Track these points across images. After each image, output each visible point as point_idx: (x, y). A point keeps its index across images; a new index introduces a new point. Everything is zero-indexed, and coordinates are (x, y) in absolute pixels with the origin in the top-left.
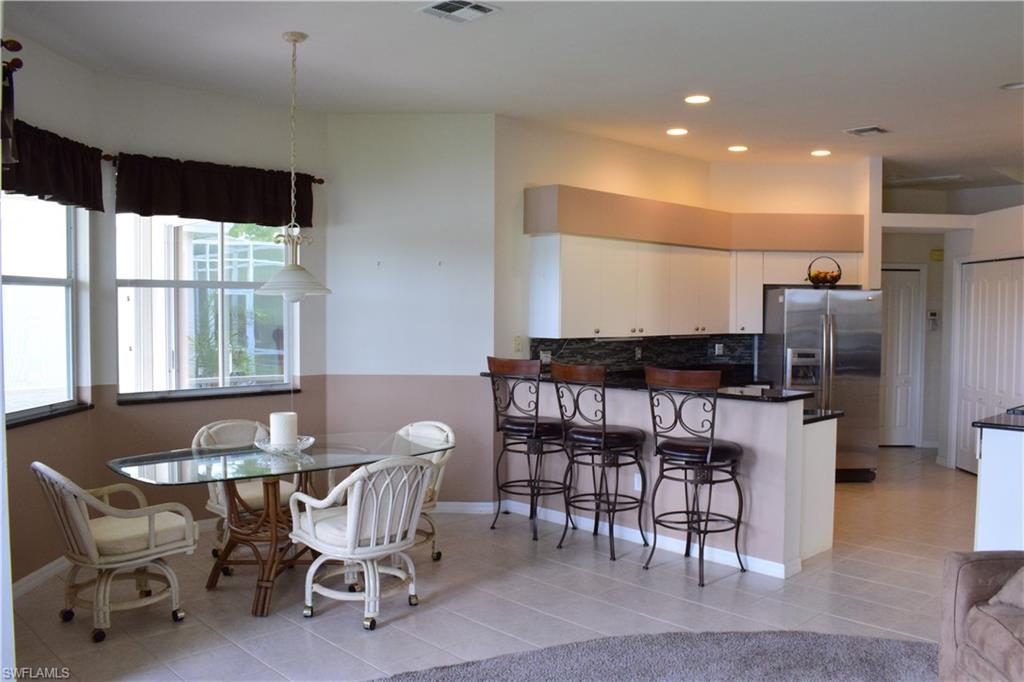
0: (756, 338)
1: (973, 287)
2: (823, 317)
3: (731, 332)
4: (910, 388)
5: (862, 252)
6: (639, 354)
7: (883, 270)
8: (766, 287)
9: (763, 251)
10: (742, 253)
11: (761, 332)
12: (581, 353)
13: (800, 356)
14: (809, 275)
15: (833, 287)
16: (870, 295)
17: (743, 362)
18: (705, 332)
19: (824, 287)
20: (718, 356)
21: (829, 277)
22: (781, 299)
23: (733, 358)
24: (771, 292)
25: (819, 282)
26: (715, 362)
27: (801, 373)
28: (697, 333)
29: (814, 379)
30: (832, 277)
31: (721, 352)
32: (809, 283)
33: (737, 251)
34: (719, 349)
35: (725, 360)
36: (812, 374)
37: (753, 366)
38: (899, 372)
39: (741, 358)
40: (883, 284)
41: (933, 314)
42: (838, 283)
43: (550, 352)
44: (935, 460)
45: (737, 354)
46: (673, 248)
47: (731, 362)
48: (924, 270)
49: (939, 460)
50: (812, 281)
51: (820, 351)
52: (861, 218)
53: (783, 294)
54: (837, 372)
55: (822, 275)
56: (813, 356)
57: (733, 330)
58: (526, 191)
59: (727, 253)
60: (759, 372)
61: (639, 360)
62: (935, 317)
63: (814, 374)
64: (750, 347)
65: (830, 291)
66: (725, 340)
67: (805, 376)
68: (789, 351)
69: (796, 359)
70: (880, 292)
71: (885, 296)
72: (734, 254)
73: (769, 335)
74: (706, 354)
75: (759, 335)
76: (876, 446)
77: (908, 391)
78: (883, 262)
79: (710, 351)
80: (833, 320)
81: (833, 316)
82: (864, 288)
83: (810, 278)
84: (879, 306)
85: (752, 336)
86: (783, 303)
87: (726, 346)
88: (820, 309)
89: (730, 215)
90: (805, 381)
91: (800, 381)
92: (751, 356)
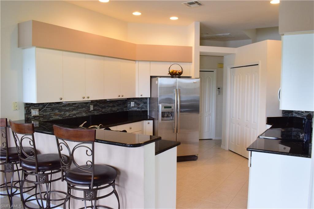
0: (148, 99)
1: (235, 77)
2: (175, 90)
3: (136, 97)
4: (210, 117)
5: (191, 62)
6: (92, 108)
7: (200, 71)
8: (151, 77)
9: (150, 61)
10: (140, 62)
11: (150, 97)
12: (58, 109)
13: (165, 107)
14: (169, 71)
15: (179, 77)
16: (195, 81)
17: (143, 110)
18: (124, 97)
19: (176, 77)
20: (132, 107)
21: (177, 73)
22: (157, 83)
23: (138, 108)
24: (153, 79)
25: (173, 75)
26: (131, 110)
27: (166, 115)
28: (119, 98)
29: (171, 117)
30: (179, 73)
31: (133, 106)
32: (169, 75)
33: (139, 61)
34: (132, 104)
35: (136, 109)
36: (170, 115)
37: (147, 111)
38: (206, 111)
39: (142, 108)
40: (200, 77)
41: (219, 88)
42: (181, 76)
43: (38, 109)
44: (220, 146)
45: (140, 106)
46: (105, 58)
47: (138, 110)
48: (215, 72)
49: (222, 146)
50: (171, 75)
51: (174, 105)
52: (191, 48)
53: (157, 80)
54: (181, 112)
55: (175, 72)
56: (170, 107)
57: (137, 96)
58: (19, 25)
59: (135, 62)
60: (149, 114)
61: (92, 111)
62: (219, 89)
63: (172, 115)
64: (146, 103)
65: (178, 79)
66: (135, 100)
67: (168, 116)
68: (160, 105)
69: (163, 108)
70: (199, 79)
71: (201, 81)
72: (137, 62)
73: (153, 98)
74: (127, 107)
75: (149, 98)
76: (198, 141)
77: (210, 118)
78: (200, 68)
79: (128, 105)
80: (179, 91)
81: (179, 90)
82: (192, 77)
83: (170, 73)
84: (198, 85)
85: (146, 98)
86: (157, 84)
87: (135, 103)
88: (174, 87)
89: (135, 45)
90: (168, 119)
91: (165, 118)
92: (146, 107)
